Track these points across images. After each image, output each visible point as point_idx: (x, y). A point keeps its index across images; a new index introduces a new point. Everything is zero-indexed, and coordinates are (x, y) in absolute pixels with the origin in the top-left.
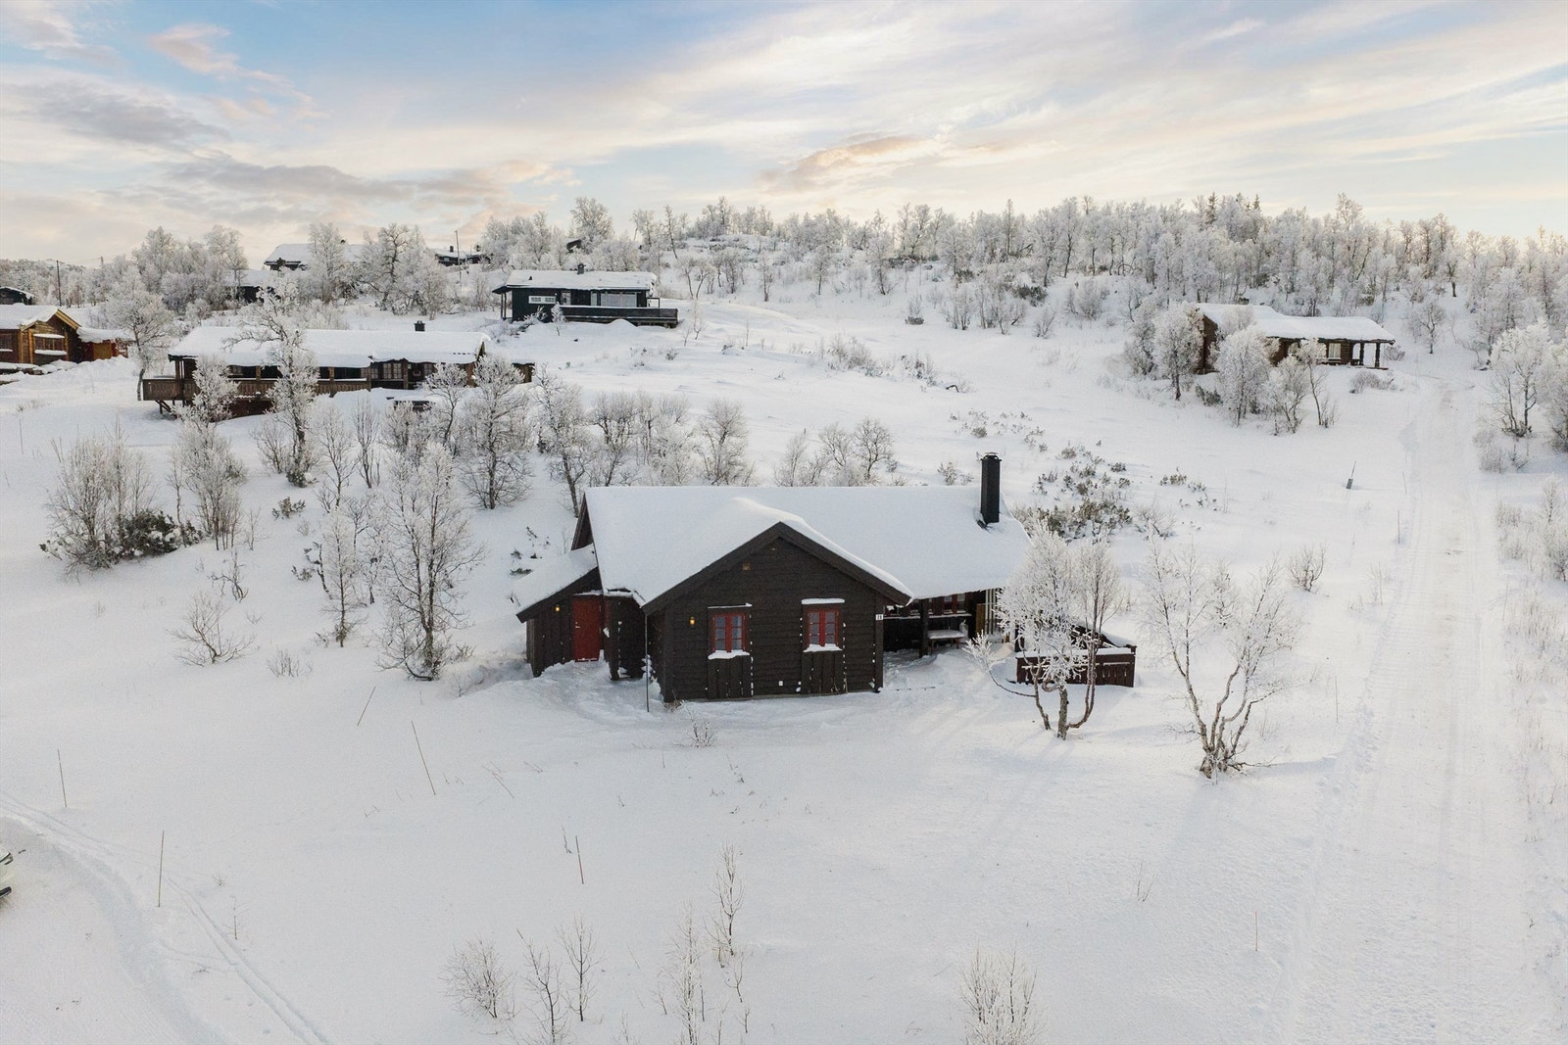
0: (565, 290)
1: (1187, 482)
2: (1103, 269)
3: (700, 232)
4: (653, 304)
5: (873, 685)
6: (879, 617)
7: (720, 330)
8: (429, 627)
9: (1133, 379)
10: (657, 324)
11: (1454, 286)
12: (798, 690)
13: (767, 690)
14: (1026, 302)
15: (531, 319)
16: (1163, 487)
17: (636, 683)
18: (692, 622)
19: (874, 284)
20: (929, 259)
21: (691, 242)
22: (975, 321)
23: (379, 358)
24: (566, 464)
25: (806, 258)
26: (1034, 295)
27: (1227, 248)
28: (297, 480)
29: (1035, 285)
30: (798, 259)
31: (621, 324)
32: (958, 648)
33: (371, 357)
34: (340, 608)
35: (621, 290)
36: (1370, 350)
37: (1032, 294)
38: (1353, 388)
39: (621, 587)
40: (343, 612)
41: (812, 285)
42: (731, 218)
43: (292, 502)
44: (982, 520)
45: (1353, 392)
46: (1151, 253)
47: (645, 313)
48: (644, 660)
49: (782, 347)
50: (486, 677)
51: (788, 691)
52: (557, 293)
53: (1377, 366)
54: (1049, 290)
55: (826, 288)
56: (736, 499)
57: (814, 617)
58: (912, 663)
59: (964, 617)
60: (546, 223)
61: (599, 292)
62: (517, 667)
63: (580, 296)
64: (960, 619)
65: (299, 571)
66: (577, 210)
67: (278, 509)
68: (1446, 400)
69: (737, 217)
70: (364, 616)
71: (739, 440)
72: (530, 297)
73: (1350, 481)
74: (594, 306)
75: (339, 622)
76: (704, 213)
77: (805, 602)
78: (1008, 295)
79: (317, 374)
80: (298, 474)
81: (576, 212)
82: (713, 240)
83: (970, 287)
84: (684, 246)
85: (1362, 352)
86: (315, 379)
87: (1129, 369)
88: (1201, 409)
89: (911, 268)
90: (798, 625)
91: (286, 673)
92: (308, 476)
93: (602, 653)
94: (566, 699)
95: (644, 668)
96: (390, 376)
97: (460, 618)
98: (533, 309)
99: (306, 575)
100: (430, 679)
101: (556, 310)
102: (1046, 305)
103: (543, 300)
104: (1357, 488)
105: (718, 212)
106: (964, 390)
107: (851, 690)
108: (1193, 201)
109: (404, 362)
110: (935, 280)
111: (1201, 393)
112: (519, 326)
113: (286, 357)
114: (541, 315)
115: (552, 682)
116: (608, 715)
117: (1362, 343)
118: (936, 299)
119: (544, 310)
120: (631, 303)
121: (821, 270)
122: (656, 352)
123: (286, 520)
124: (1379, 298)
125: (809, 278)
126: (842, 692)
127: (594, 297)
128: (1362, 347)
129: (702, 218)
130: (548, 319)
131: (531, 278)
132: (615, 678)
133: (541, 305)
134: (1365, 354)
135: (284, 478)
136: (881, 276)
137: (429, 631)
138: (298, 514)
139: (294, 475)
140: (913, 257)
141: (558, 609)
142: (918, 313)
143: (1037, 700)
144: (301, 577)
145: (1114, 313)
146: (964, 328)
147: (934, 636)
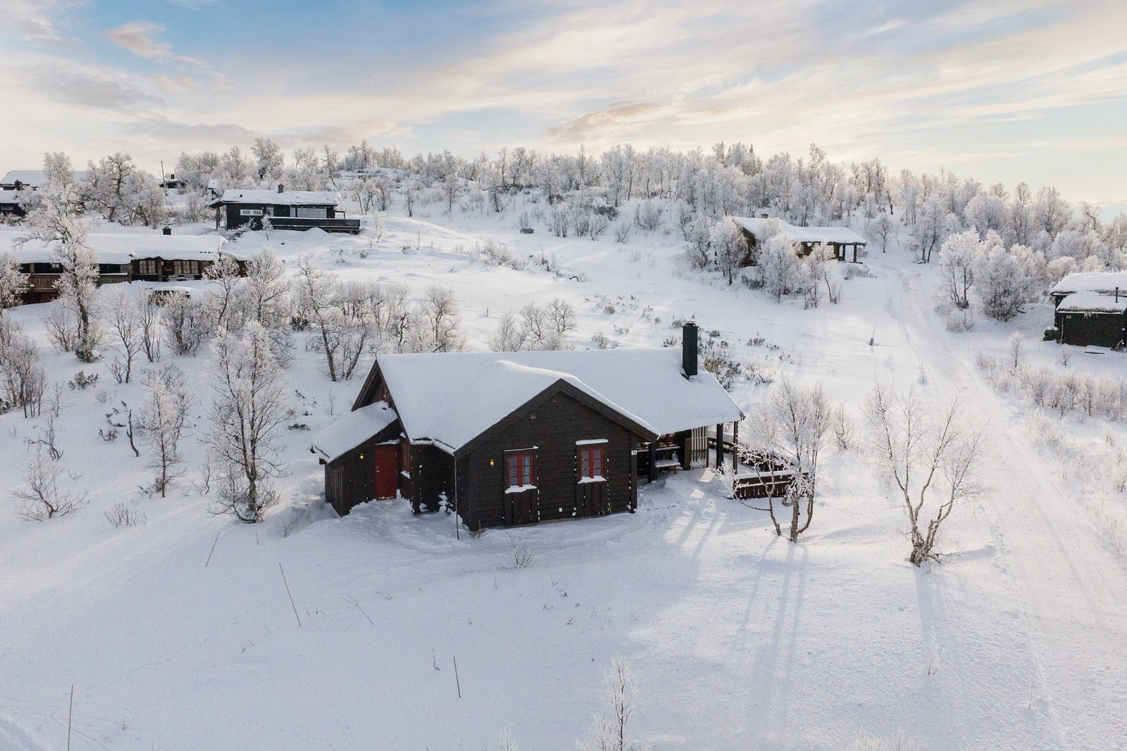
0: (270, 205)
1: (765, 343)
2: (654, 194)
3: (349, 166)
4: (338, 216)
5: (630, 507)
6: (634, 453)
7: (393, 236)
8: (253, 476)
9: (694, 271)
10: (344, 232)
11: (891, 206)
12: (574, 514)
13: (550, 515)
14: (605, 217)
15: (243, 227)
16: (750, 347)
17: (436, 515)
18: (492, 463)
19: (491, 205)
20: (526, 187)
21: (343, 173)
22: (571, 231)
23: (137, 256)
24: (325, 338)
25: (434, 185)
26: (610, 212)
27: (742, 180)
28: (85, 357)
29: (609, 206)
30: (428, 186)
31: (316, 231)
32: (675, 473)
33: (131, 256)
34: (161, 463)
35: (314, 205)
36: (850, 249)
37: (609, 212)
38: (846, 276)
39: (424, 436)
40: (165, 467)
41: (444, 205)
42: (371, 156)
43: (86, 375)
44: (684, 373)
45: (846, 278)
46: (691, 183)
47: (333, 223)
48: (440, 496)
49: (447, 248)
50: (299, 518)
51: (566, 516)
52: (263, 207)
53: (855, 261)
54: (618, 209)
55: (455, 207)
56: (501, 361)
57: (585, 455)
58: (645, 488)
59: (675, 449)
60: (240, 155)
61: (295, 206)
62: (319, 506)
63: (282, 209)
64: (672, 451)
65: (105, 433)
66: (256, 147)
67: (74, 381)
68: (906, 284)
69: (378, 155)
70: (182, 469)
71: (452, 318)
72: (241, 211)
73: (872, 340)
74: (292, 217)
75: (161, 476)
76: (349, 152)
77: (578, 443)
78: (591, 212)
79: (98, 269)
80: (86, 351)
81: (255, 149)
82: (359, 172)
83: (561, 207)
84: (339, 176)
85: (844, 251)
86: (95, 273)
87: (689, 264)
88: (746, 292)
89: (515, 193)
90: (571, 462)
91: (124, 523)
92: (95, 353)
93: (398, 492)
94: (383, 535)
95: (440, 503)
96: (145, 272)
97: (279, 468)
98: (245, 220)
99: (112, 436)
100: (254, 521)
101: (265, 220)
102: (619, 220)
103: (252, 212)
104: (877, 345)
105: (360, 152)
106: (583, 280)
107: (614, 512)
108: (713, 147)
109: (158, 259)
110: (534, 202)
111: (745, 280)
112: (234, 233)
113: (71, 254)
114: (252, 224)
115: (364, 518)
116: (425, 545)
117: (844, 245)
118: (539, 216)
119: (254, 221)
120: (322, 215)
121: (451, 194)
122: (350, 253)
123: (82, 391)
124: (845, 215)
125: (441, 199)
126: (607, 514)
127: (292, 211)
128: (844, 248)
129: (350, 155)
130: (259, 227)
131: (241, 196)
132: (417, 512)
133: (252, 217)
134: (846, 252)
135: (72, 355)
136: (496, 200)
137: (252, 480)
138: (93, 385)
139: (82, 352)
140: (515, 185)
141: (362, 457)
142: (526, 226)
143: (772, 513)
144: (107, 438)
145: (669, 226)
146: (564, 236)
147: (658, 465)
